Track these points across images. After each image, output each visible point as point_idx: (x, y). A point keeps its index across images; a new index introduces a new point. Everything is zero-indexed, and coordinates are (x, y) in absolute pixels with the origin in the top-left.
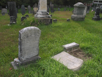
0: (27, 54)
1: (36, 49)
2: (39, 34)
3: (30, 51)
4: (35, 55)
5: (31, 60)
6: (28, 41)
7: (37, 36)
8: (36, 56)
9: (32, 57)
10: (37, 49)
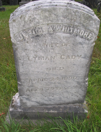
0: (38, 91)
1: (75, 84)
2: (91, 32)
3: (53, 85)
4: (71, 100)
5: (52, 111)
6: (41, 54)
7: (80, 40)
8: (74, 103)
9: (58, 102)
10: (78, 83)
